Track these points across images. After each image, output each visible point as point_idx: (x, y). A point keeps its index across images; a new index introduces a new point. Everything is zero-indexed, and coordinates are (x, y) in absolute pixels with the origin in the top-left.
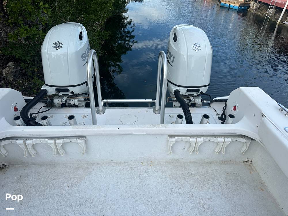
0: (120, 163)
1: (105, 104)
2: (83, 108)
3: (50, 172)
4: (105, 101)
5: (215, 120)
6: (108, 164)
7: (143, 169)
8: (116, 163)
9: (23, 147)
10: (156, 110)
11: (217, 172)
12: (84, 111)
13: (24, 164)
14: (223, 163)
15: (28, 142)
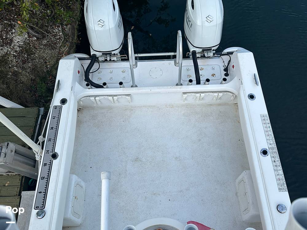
0: (152, 106)
1: (136, 58)
2: (120, 62)
3: (110, 112)
4: (136, 55)
5: (221, 71)
6: (144, 107)
7: (167, 110)
8: (149, 106)
9: (94, 101)
10: (176, 63)
11: (214, 111)
12: (121, 65)
13: (93, 108)
14: (219, 105)
15: (97, 98)
